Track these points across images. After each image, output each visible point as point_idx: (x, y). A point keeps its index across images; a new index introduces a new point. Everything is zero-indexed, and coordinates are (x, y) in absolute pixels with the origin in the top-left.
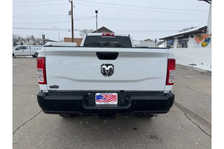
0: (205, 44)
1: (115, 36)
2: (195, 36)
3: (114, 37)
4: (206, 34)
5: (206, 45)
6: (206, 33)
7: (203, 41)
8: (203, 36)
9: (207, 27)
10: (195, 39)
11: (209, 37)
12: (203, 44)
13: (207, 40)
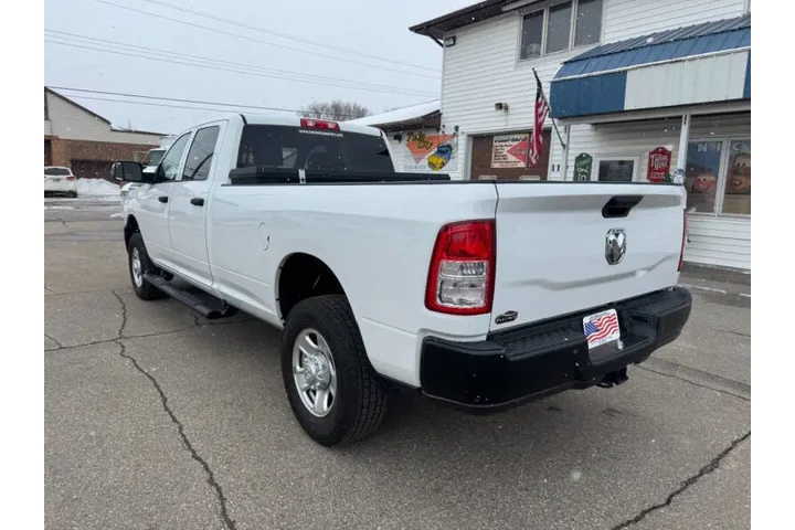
0: (440, 161)
1: (342, 132)
2: (405, 137)
3: (341, 135)
4: (441, 133)
5: (443, 164)
6: (438, 130)
7: (433, 152)
8: (431, 138)
9: (440, 114)
10: (408, 145)
11: (448, 142)
12: (434, 162)
13: (443, 149)
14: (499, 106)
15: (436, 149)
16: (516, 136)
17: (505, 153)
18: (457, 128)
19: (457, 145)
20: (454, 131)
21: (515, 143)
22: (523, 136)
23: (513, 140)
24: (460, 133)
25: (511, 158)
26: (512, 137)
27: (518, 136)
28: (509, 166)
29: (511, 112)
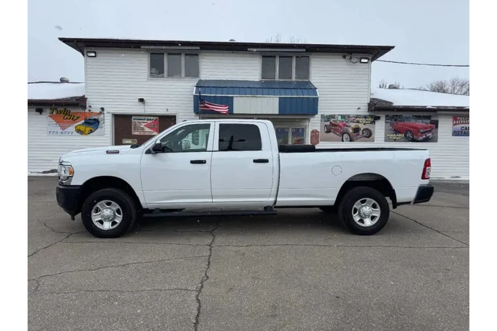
0: (88, 129)
2: (48, 111)
5: (92, 131)
6: (84, 108)
7: (80, 123)
8: (78, 113)
9: (86, 99)
10: (50, 117)
11: (95, 117)
12: (82, 130)
13: (90, 121)
14: (142, 100)
15: (83, 121)
16: (150, 118)
17: (142, 126)
18: (103, 109)
19: (104, 120)
20: (100, 110)
21: (149, 122)
22: (155, 118)
23: (148, 120)
24: (105, 112)
25: (147, 129)
26: (147, 118)
27: (152, 118)
28: (147, 134)
29: (146, 104)
